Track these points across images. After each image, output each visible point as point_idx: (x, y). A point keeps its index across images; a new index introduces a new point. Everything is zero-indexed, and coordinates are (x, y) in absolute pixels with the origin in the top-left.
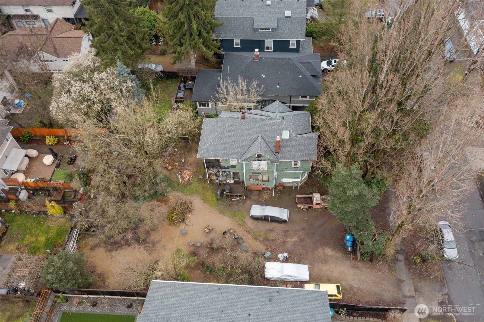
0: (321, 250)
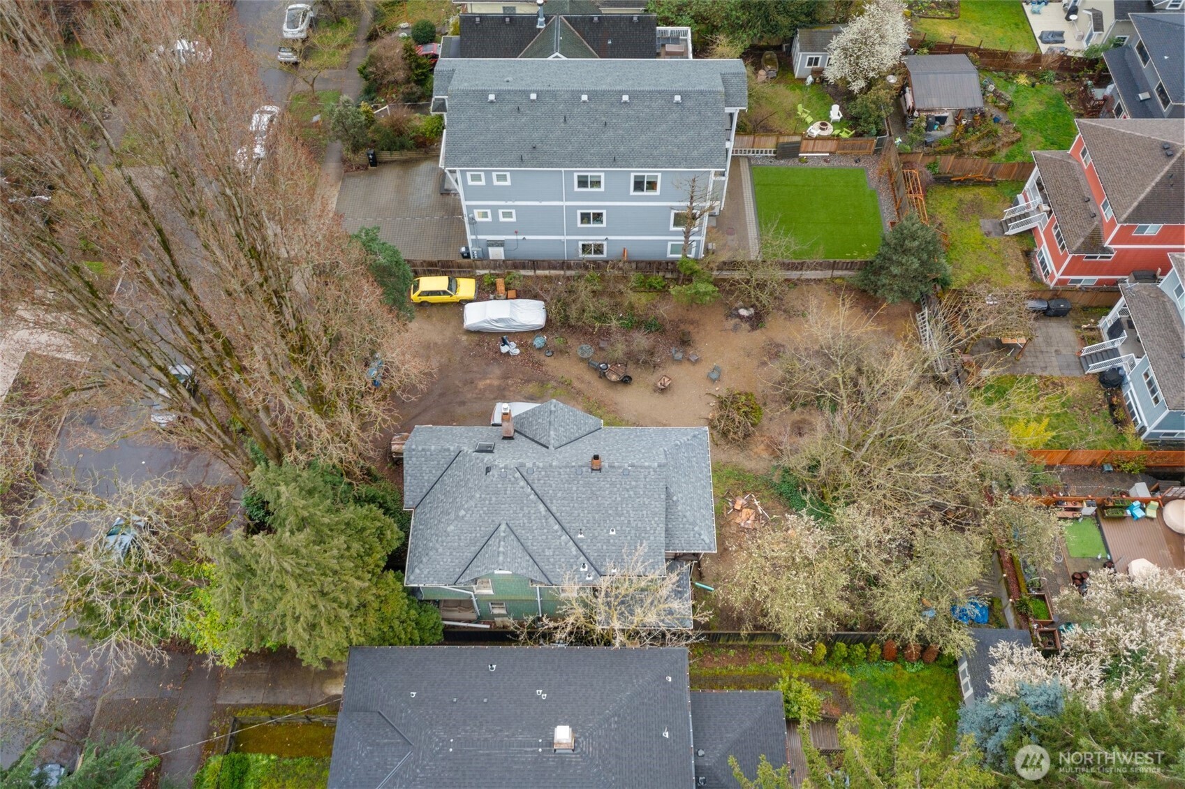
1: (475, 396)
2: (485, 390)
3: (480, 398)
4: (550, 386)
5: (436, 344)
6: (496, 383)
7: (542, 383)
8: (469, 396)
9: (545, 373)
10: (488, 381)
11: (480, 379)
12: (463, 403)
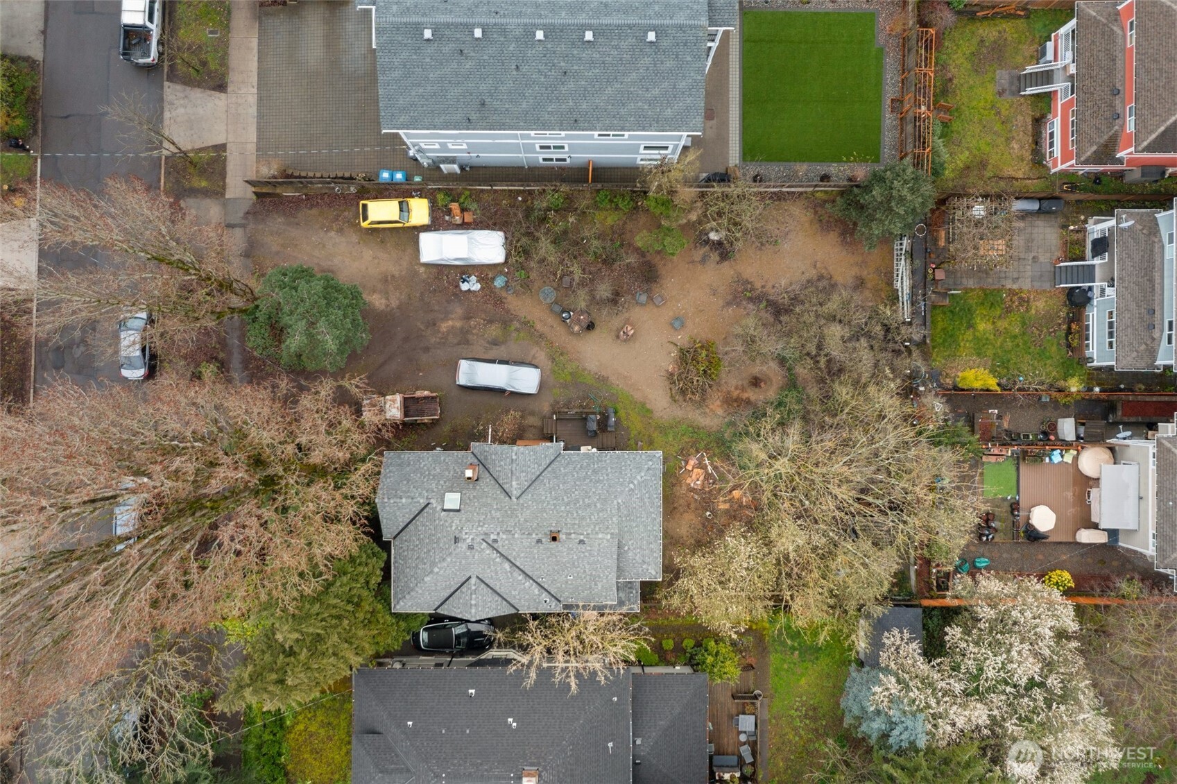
0: (394, 303)
1: (438, 340)
2: (448, 332)
3: (444, 343)
4: (513, 328)
5: (393, 276)
6: (458, 324)
7: (505, 324)
8: (433, 340)
9: (508, 311)
10: (450, 323)
11: (443, 320)
12: (427, 349)
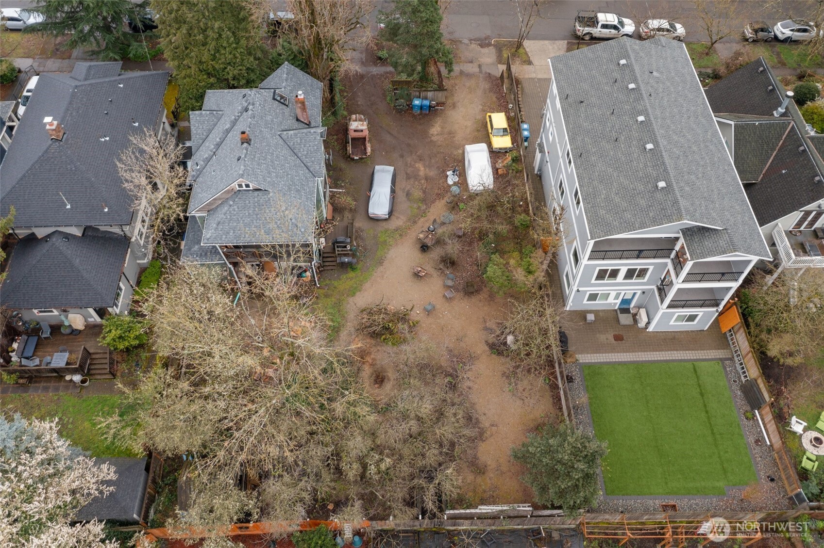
0: (434, 139)
1: (409, 162)
2: (415, 168)
4: (420, 205)
6: (422, 173)
8: (409, 159)
9: (432, 202)
10: (422, 169)
11: (424, 165)
